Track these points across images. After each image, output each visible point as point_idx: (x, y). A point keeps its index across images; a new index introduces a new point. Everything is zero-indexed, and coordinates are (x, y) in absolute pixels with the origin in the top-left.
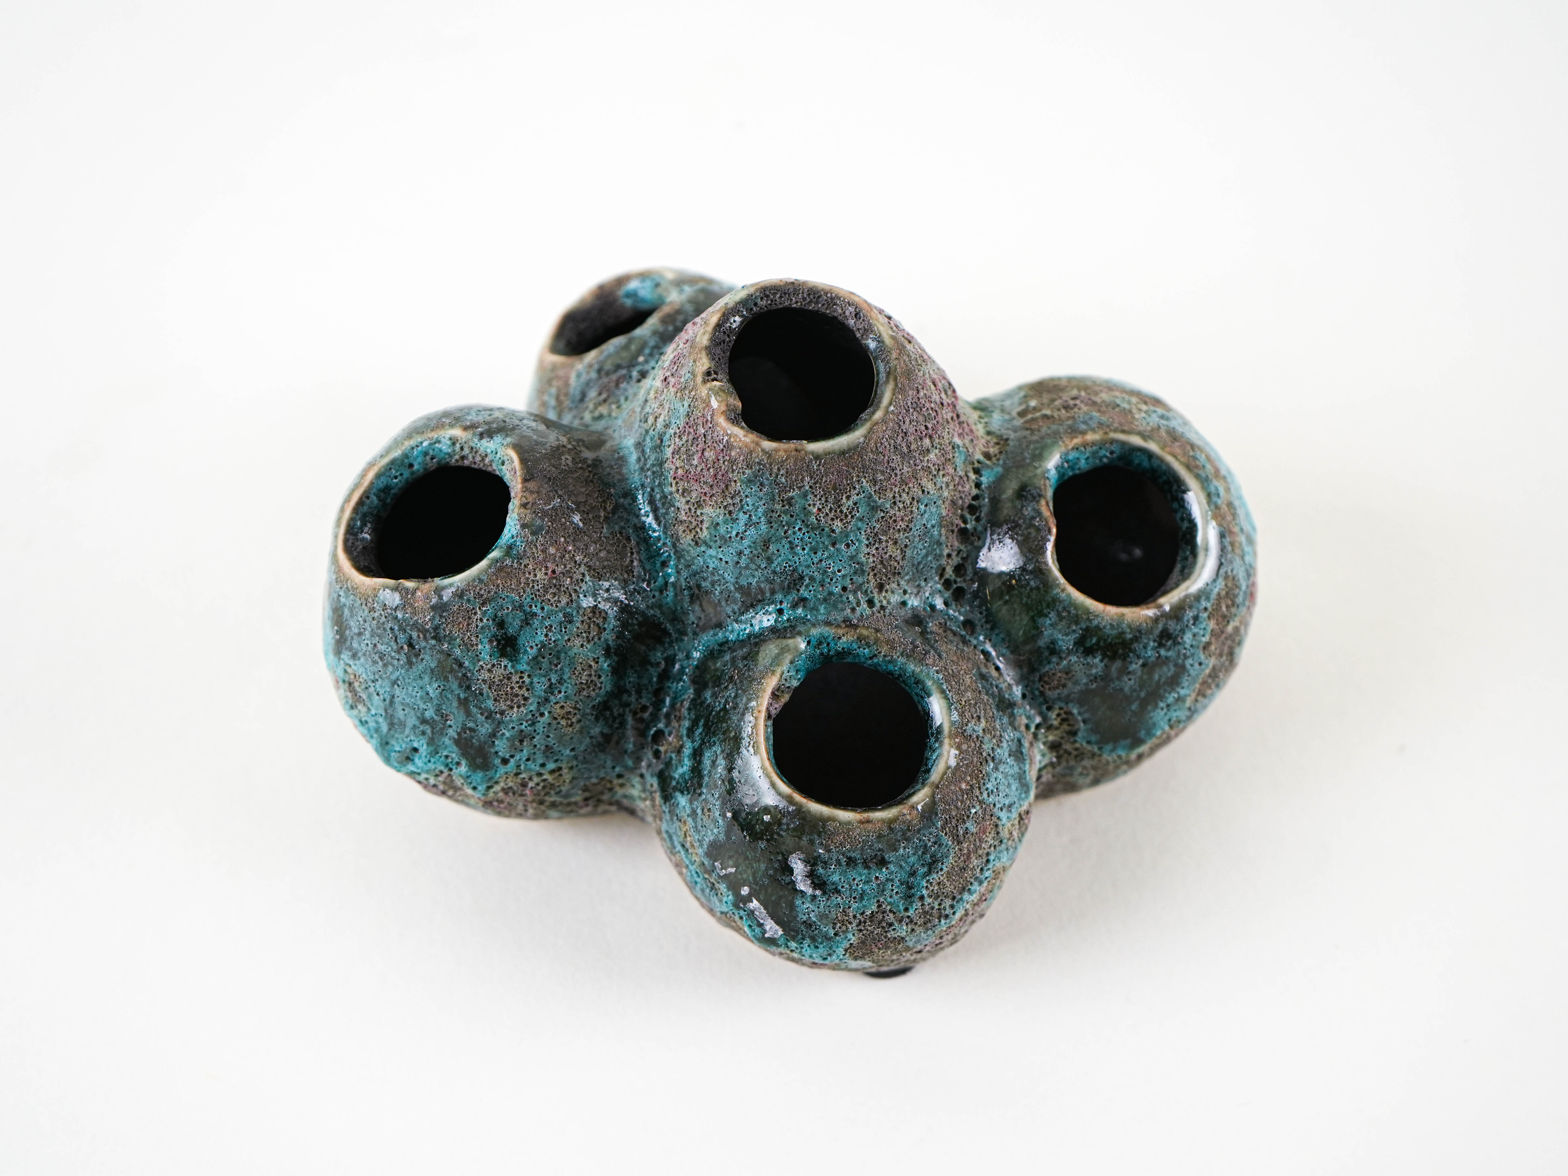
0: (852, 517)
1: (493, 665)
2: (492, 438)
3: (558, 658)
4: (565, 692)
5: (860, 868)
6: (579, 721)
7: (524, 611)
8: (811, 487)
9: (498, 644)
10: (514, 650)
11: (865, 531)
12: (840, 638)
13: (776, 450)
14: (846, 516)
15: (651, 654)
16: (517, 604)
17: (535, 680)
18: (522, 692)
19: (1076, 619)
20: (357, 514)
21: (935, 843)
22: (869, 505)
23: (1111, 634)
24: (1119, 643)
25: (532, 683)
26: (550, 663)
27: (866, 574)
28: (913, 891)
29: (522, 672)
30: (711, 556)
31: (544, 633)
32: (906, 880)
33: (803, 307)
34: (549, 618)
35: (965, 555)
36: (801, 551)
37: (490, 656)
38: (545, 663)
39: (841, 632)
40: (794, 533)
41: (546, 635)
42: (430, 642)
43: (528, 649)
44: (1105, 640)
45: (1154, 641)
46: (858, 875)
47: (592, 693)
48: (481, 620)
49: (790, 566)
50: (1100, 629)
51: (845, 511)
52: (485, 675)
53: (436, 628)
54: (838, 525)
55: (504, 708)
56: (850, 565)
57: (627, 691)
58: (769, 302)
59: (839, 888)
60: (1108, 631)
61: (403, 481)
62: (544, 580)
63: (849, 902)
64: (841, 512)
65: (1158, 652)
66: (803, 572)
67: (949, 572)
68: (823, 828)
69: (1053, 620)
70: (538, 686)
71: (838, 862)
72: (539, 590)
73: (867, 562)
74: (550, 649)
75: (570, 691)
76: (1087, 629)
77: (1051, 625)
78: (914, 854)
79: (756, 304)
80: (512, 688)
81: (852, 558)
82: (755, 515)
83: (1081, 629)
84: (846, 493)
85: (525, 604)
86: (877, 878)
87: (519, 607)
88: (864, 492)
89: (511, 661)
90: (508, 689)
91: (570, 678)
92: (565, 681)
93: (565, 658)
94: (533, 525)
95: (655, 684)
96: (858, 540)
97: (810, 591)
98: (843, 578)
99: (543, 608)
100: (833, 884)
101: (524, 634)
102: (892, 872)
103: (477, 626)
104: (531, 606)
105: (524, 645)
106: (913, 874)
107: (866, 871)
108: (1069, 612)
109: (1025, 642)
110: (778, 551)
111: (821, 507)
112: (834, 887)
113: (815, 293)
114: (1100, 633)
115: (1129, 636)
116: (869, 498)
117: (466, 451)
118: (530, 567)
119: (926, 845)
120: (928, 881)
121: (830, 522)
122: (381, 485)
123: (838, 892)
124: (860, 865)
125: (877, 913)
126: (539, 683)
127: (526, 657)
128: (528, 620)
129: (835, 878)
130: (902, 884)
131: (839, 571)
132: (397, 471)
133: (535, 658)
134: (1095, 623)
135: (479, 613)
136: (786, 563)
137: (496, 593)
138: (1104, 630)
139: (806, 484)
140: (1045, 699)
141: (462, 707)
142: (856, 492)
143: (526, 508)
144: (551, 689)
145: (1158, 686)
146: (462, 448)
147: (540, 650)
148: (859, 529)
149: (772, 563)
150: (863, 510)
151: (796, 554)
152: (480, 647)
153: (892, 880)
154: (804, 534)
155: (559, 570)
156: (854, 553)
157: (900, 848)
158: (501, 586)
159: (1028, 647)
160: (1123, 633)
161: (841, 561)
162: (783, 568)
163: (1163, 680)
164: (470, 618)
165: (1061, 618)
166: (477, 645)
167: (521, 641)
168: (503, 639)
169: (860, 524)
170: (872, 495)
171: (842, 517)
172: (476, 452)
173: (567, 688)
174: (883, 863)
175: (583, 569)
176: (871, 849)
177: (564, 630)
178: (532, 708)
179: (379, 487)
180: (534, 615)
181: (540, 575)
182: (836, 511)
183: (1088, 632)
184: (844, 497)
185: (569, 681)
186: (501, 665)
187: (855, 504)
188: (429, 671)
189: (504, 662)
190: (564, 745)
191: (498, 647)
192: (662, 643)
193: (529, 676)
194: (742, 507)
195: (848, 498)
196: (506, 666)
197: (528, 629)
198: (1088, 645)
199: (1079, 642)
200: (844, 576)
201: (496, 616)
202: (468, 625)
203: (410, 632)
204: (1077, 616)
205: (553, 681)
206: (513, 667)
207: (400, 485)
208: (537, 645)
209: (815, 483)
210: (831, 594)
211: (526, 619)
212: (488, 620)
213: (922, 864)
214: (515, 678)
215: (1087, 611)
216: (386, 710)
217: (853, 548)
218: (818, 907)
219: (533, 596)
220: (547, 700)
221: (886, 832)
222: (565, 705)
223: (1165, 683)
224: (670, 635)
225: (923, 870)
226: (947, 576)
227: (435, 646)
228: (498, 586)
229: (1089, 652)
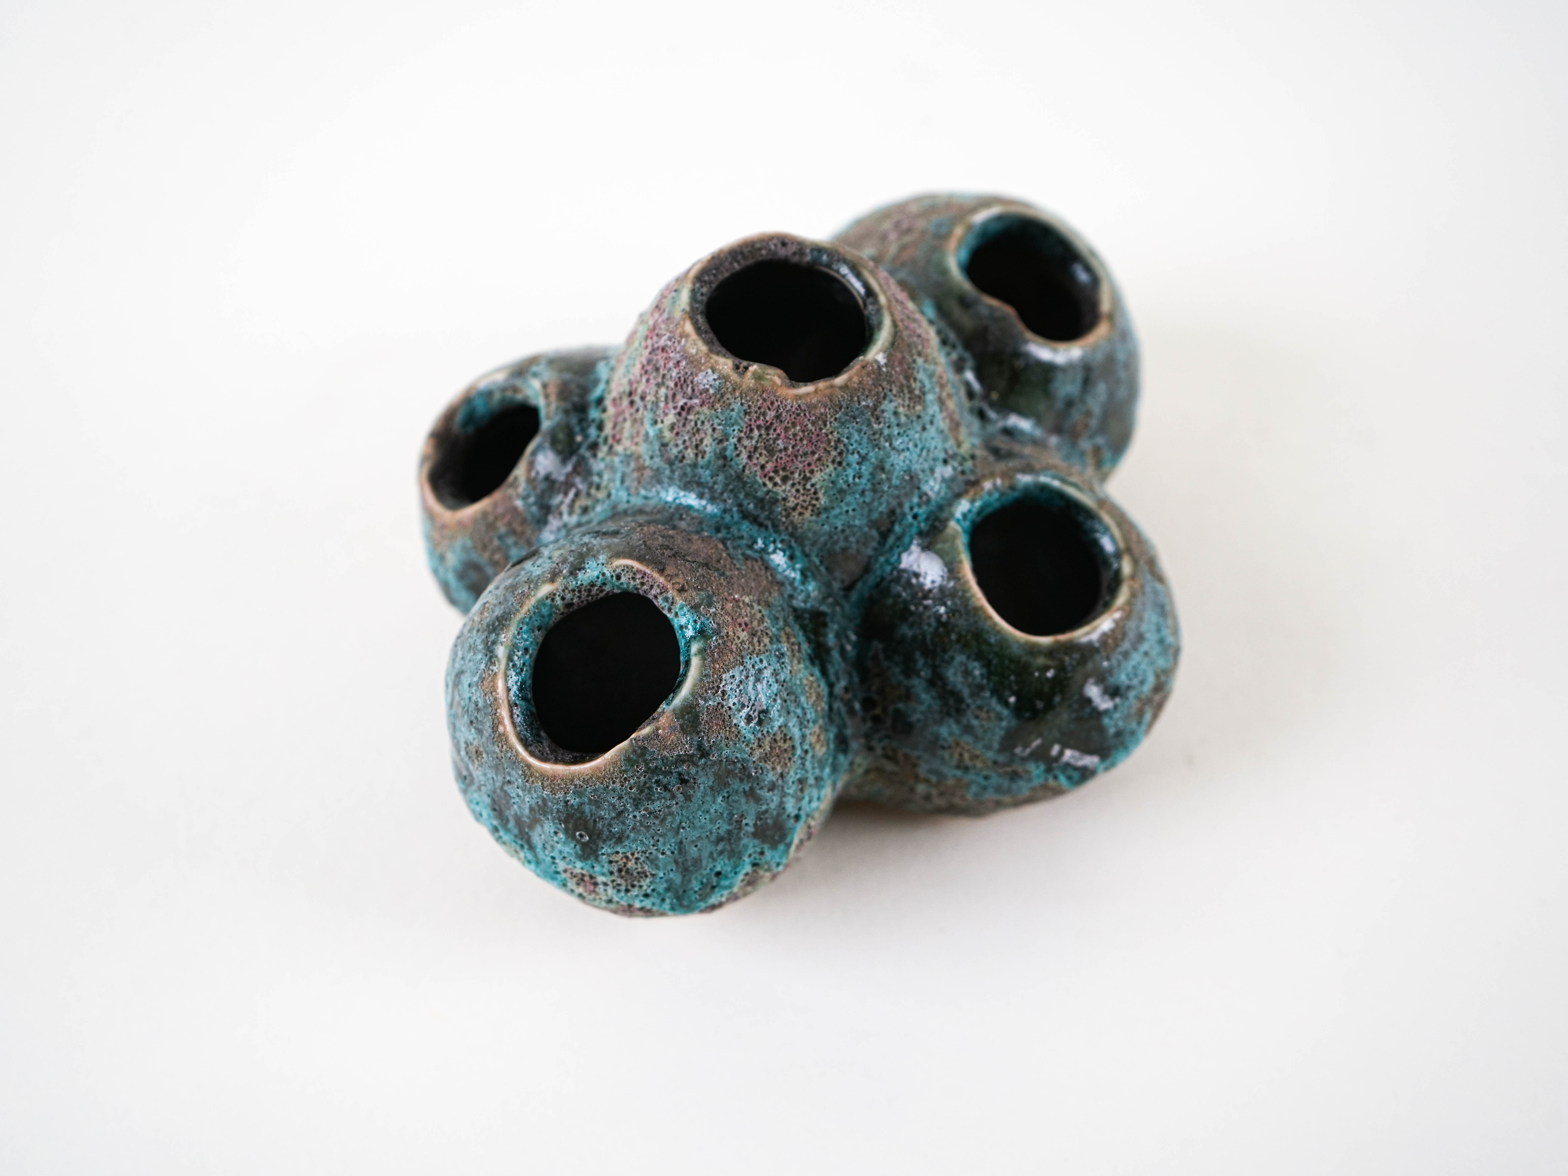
0: (924, 394)
1: (759, 739)
2: (584, 568)
3: (794, 693)
4: (811, 719)
6: (825, 736)
7: (752, 674)
9: (753, 719)
10: (766, 713)
13: (850, 379)
14: (920, 397)
16: (744, 673)
18: (788, 744)
22: (927, 376)
26: (792, 702)
30: (836, 517)
34: (770, 664)
37: (753, 733)
41: (777, 680)
42: (700, 763)
43: (773, 703)
47: (822, 704)
48: (730, 708)
51: (918, 393)
53: (700, 747)
54: (919, 409)
55: (781, 770)
61: (528, 668)
63: (1140, 688)
64: (916, 396)
66: (916, 470)
75: (813, 715)
80: (779, 747)
82: (862, 449)
84: (912, 377)
85: (749, 667)
86: (1145, 652)
89: (769, 723)
90: (778, 751)
91: (807, 704)
92: (807, 709)
93: (797, 689)
94: (704, 599)
99: (761, 660)
100: (1123, 684)
101: (763, 693)
102: (1150, 639)
103: (730, 716)
104: (754, 666)
105: (768, 703)
107: (1137, 654)
112: (1125, 686)
113: (736, 252)
116: (925, 370)
117: (568, 596)
118: (730, 633)
123: (1129, 686)
127: (776, 712)
128: (758, 679)
129: (1122, 677)
130: (1158, 644)
133: (782, 707)
135: (725, 703)
141: (751, 799)
142: (916, 370)
143: (686, 591)
144: (802, 724)
146: (563, 599)
147: (780, 697)
148: (931, 401)
150: (927, 383)
152: (742, 732)
155: (747, 620)
157: (1145, 615)
158: (724, 667)
164: (721, 714)
166: (739, 732)
167: (765, 701)
168: (753, 711)
169: (930, 397)
171: (918, 400)
172: (580, 592)
173: (810, 713)
175: (755, 606)
176: (1132, 633)
177: (783, 666)
178: (799, 752)
180: (760, 670)
184: (912, 382)
186: (764, 734)
187: (921, 381)
188: (709, 791)
189: (765, 729)
190: (824, 767)
191: (754, 722)
194: (848, 451)
195: (914, 380)
196: (768, 732)
197: (763, 686)
202: (723, 721)
203: (677, 770)
205: (800, 715)
206: (772, 727)
207: (528, 675)
208: (776, 695)
209: (891, 385)
212: (734, 704)
214: (778, 736)
216: (676, 862)
218: (1122, 712)
222: (815, 730)
227: (706, 763)
228: (722, 669)
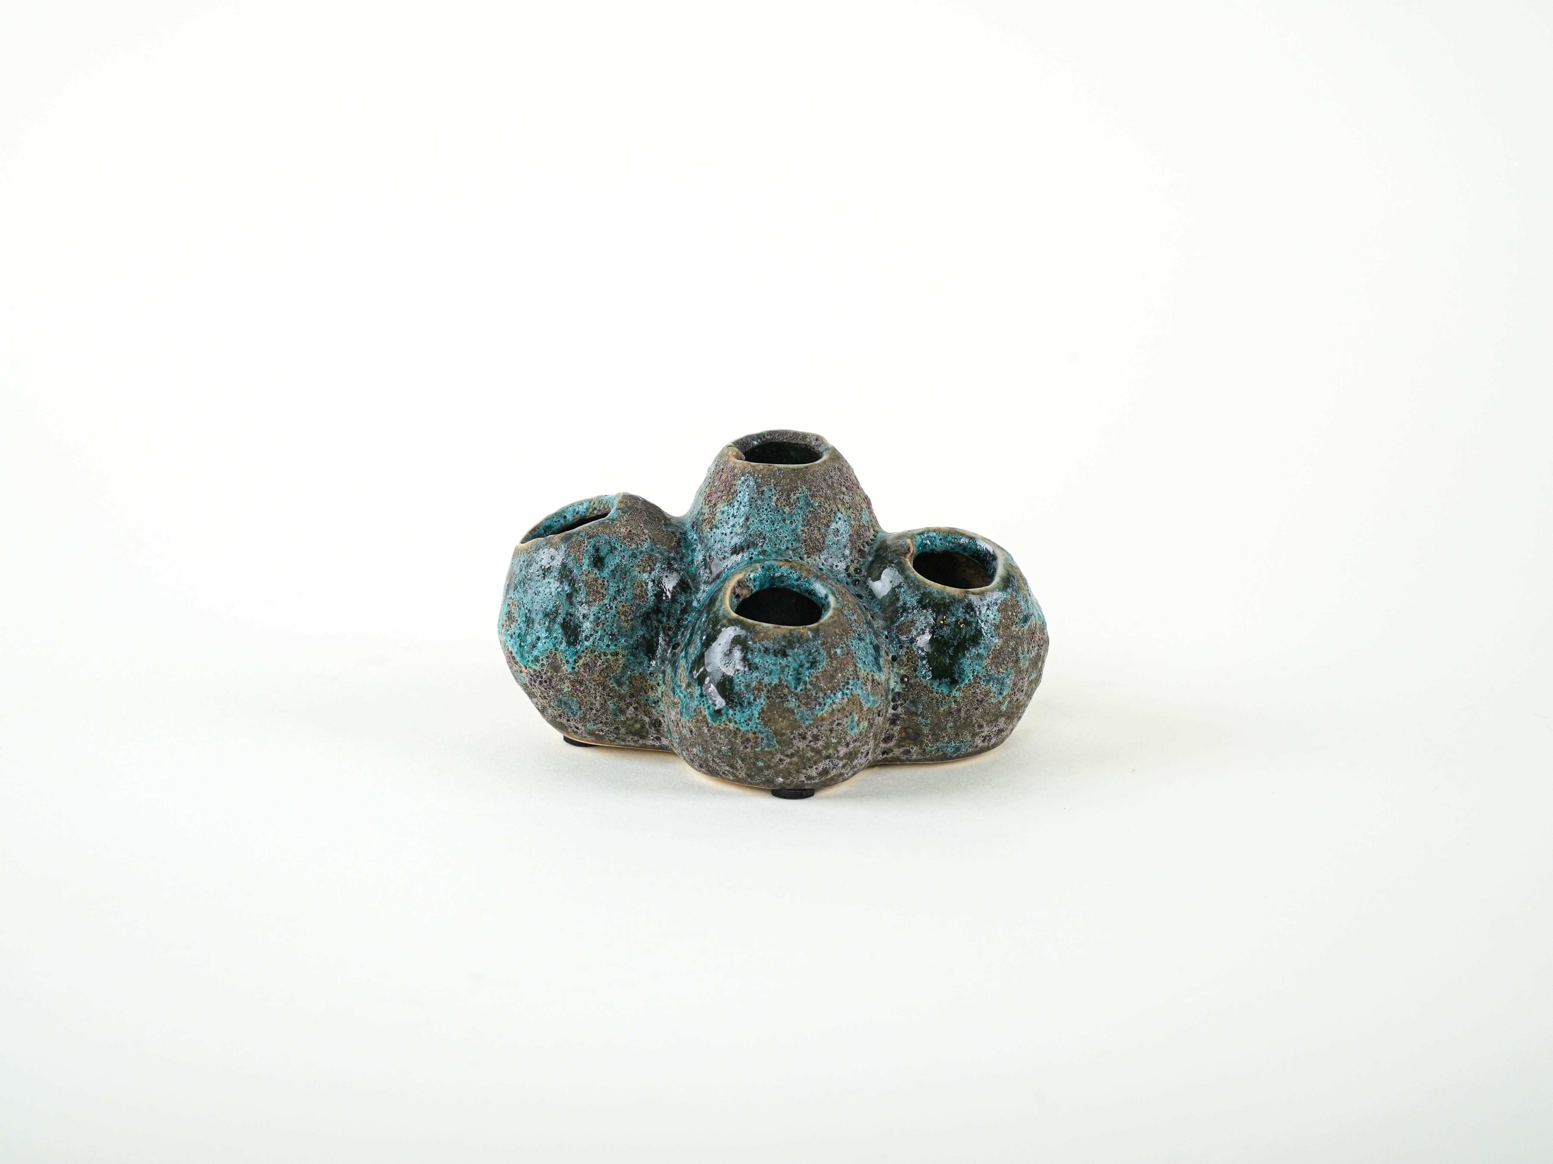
0: (796, 506)
1: (589, 572)
3: (625, 575)
4: (626, 596)
5: (771, 655)
6: (631, 620)
7: (611, 545)
8: (774, 485)
9: (594, 560)
10: (602, 565)
11: (802, 516)
12: (781, 567)
13: (758, 466)
14: (792, 505)
15: (679, 596)
16: (608, 541)
17: (611, 584)
18: (602, 591)
19: (918, 587)
20: (531, 534)
21: (816, 651)
22: (806, 501)
23: (937, 597)
24: (942, 604)
25: (608, 585)
26: (621, 576)
27: (801, 542)
28: (800, 676)
29: (604, 578)
30: (718, 534)
31: (620, 559)
32: (797, 668)
33: (789, 441)
34: (624, 552)
35: (862, 563)
36: (765, 522)
37: (588, 566)
38: (618, 575)
39: (781, 563)
40: (763, 511)
41: (621, 561)
43: (610, 565)
44: (934, 601)
45: (963, 608)
46: (770, 659)
47: (641, 603)
48: (587, 546)
49: (759, 531)
50: (931, 594)
51: (792, 502)
52: (584, 578)
54: (787, 509)
55: (591, 600)
56: (792, 535)
57: (661, 612)
58: (772, 437)
59: (759, 666)
60: (935, 595)
62: (625, 533)
63: (763, 675)
64: (790, 502)
65: (964, 616)
66: (765, 535)
67: (852, 570)
68: (753, 629)
69: (905, 588)
70: (612, 588)
71: (760, 651)
72: (620, 537)
73: (802, 535)
74: (622, 568)
75: (629, 597)
76: (924, 594)
77: (904, 592)
78: (804, 654)
79: (764, 437)
80: (597, 587)
81: (793, 530)
82: (743, 502)
83: (920, 593)
84: (793, 491)
85: (612, 542)
86: (780, 663)
87: (608, 542)
88: (803, 493)
89: (599, 570)
90: (595, 588)
91: (630, 588)
92: (627, 590)
93: (629, 576)
94: (624, 510)
95: (678, 615)
96: (797, 520)
97: (768, 547)
98: (787, 542)
99: (621, 546)
100: (755, 664)
101: (609, 557)
102: (790, 662)
103: (584, 549)
104: (615, 543)
105: (607, 563)
106: (802, 666)
107: (774, 658)
108: (914, 584)
109: (890, 605)
110: (753, 521)
111: (779, 497)
112: (755, 666)
114: (931, 596)
115: (948, 601)
116: (806, 497)
118: (618, 525)
119: (810, 651)
120: (810, 673)
121: (783, 507)
122: (547, 524)
123: (757, 668)
124: (771, 653)
125: (779, 686)
126: (612, 586)
127: (607, 569)
128: (612, 550)
129: (757, 660)
130: (794, 670)
131: (786, 537)
132: (557, 518)
133: (612, 571)
134: (928, 590)
135: (586, 542)
136: (757, 529)
137: (597, 533)
138: (933, 594)
139: (772, 483)
140: (899, 641)
141: (568, 599)
142: (799, 492)
143: (621, 503)
144: (618, 592)
145: (964, 640)
147: (616, 567)
148: (799, 514)
149: (749, 529)
150: (801, 503)
151: (763, 523)
152: (583, 560)
153: (789, 667)
154: (768, 512)
155: (633, 531)
156: (795, 528)
157: (795, 648)
158: (600, 530)
159: (891, 608)
160: (944, 598)
161: (787, 531)
162: (755, 532)
163: (967, 637)
164: (580, 545)
165: (910, 587)
166: (582, 559)
167: (606, 560)
168: (597, 558)
169: (799, 511)
170: (808, 496)
171: (790, 505)
173: (628, 594)
174: (785, 655)
175: (647, 536)
176: (778, 644)
177: (631, 560)
178: (606, 602)
179: (545, 525)
180: (616, 548)
181: (622, 530)
182: (787, 501)
183: (924, 595)
184: (792, 494)
185: (629, 590)
186: (593, 572)
187: (798, 498)
189: (596, 571)
190: (622, 635)
191: (593, 562)
192: (686, 592)
193: (608, 581)
194: (737, 499)
195: (794, 494)
196: (596, 574)
197: (611, 555)
198: (924, 604)
199: (920, 602)
200: (788, 541)
201: (595, 545)
202: (579, 549)
204: (919, 586)
205: (621, 588)
206: (599, 574)
208: (615, 565)
209: (777, 483)
210: (779, 549)
211: (611, 549)
212: (590, 547)
213: (807, 661)
214: (600, 581)
215: (925, 584)
216: (526, 616)
217: (794, 525)
218: (746, 679)
219: (617, 539)
220: (615, 598)
221: (788, 635)
222: (625, 605)
223: (969, 639)
224: (691, 589)
225: (807, 665)
226: (850, 571)
228: (599, 530)
229: (924, 607)
